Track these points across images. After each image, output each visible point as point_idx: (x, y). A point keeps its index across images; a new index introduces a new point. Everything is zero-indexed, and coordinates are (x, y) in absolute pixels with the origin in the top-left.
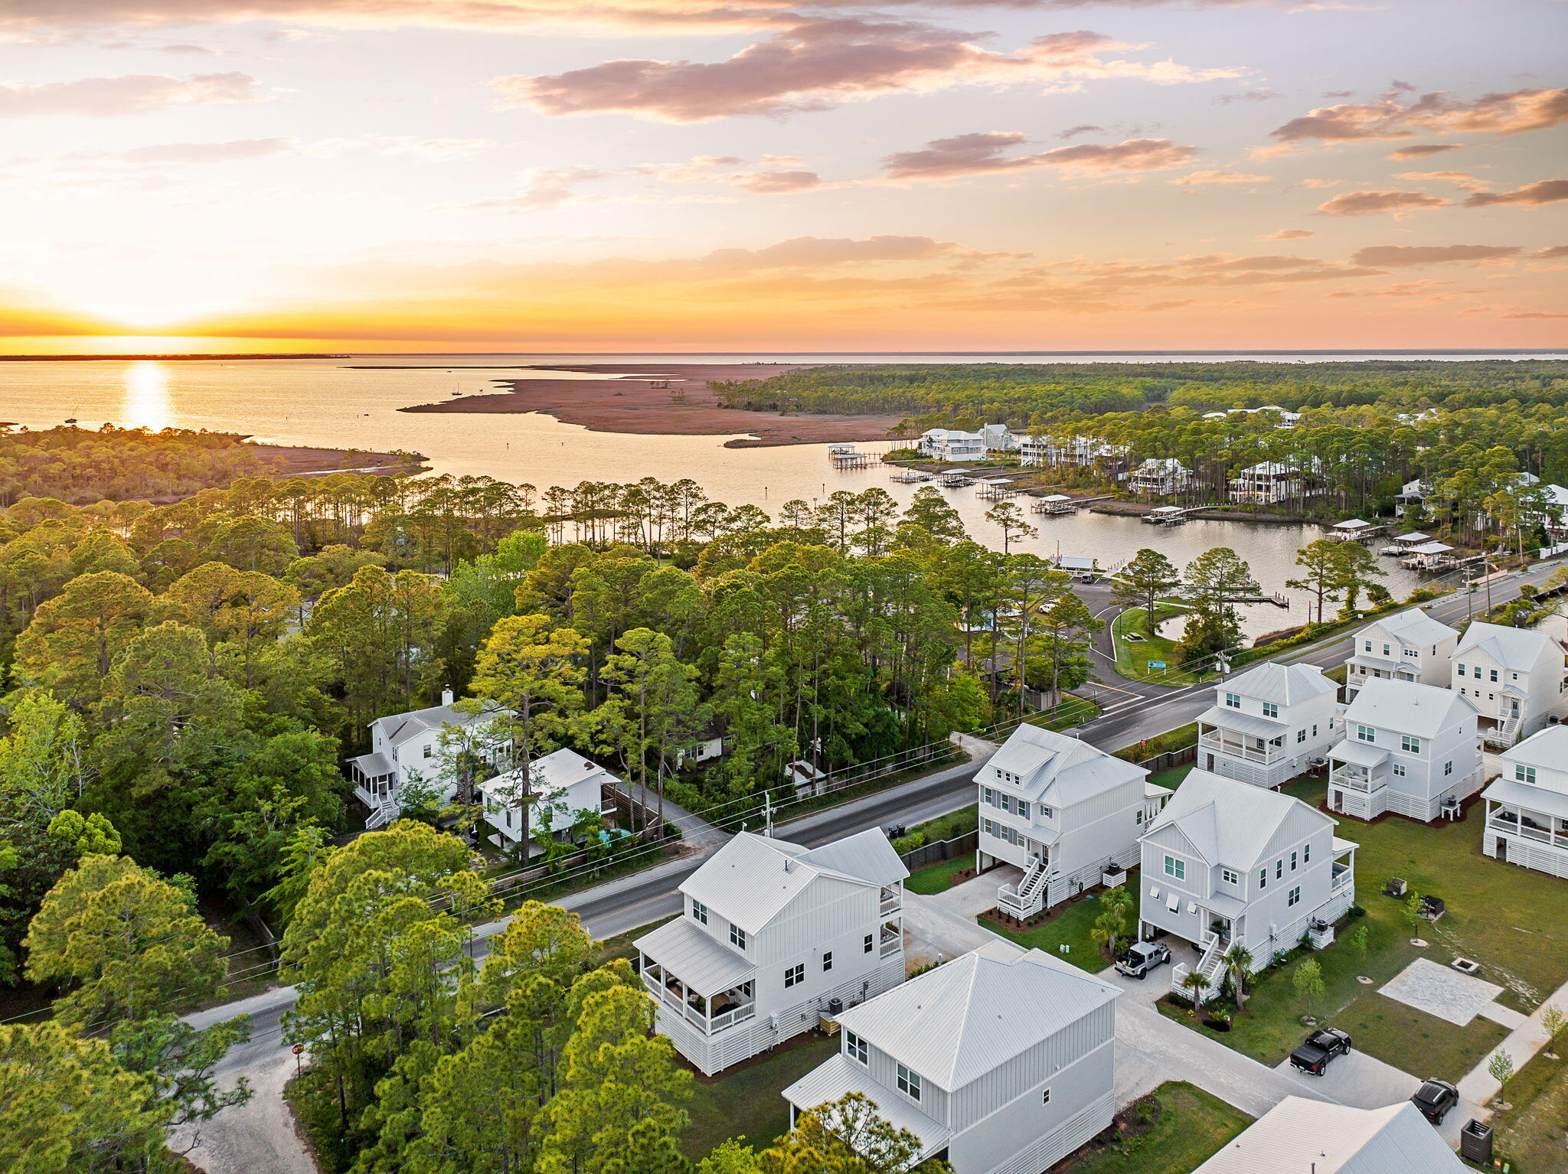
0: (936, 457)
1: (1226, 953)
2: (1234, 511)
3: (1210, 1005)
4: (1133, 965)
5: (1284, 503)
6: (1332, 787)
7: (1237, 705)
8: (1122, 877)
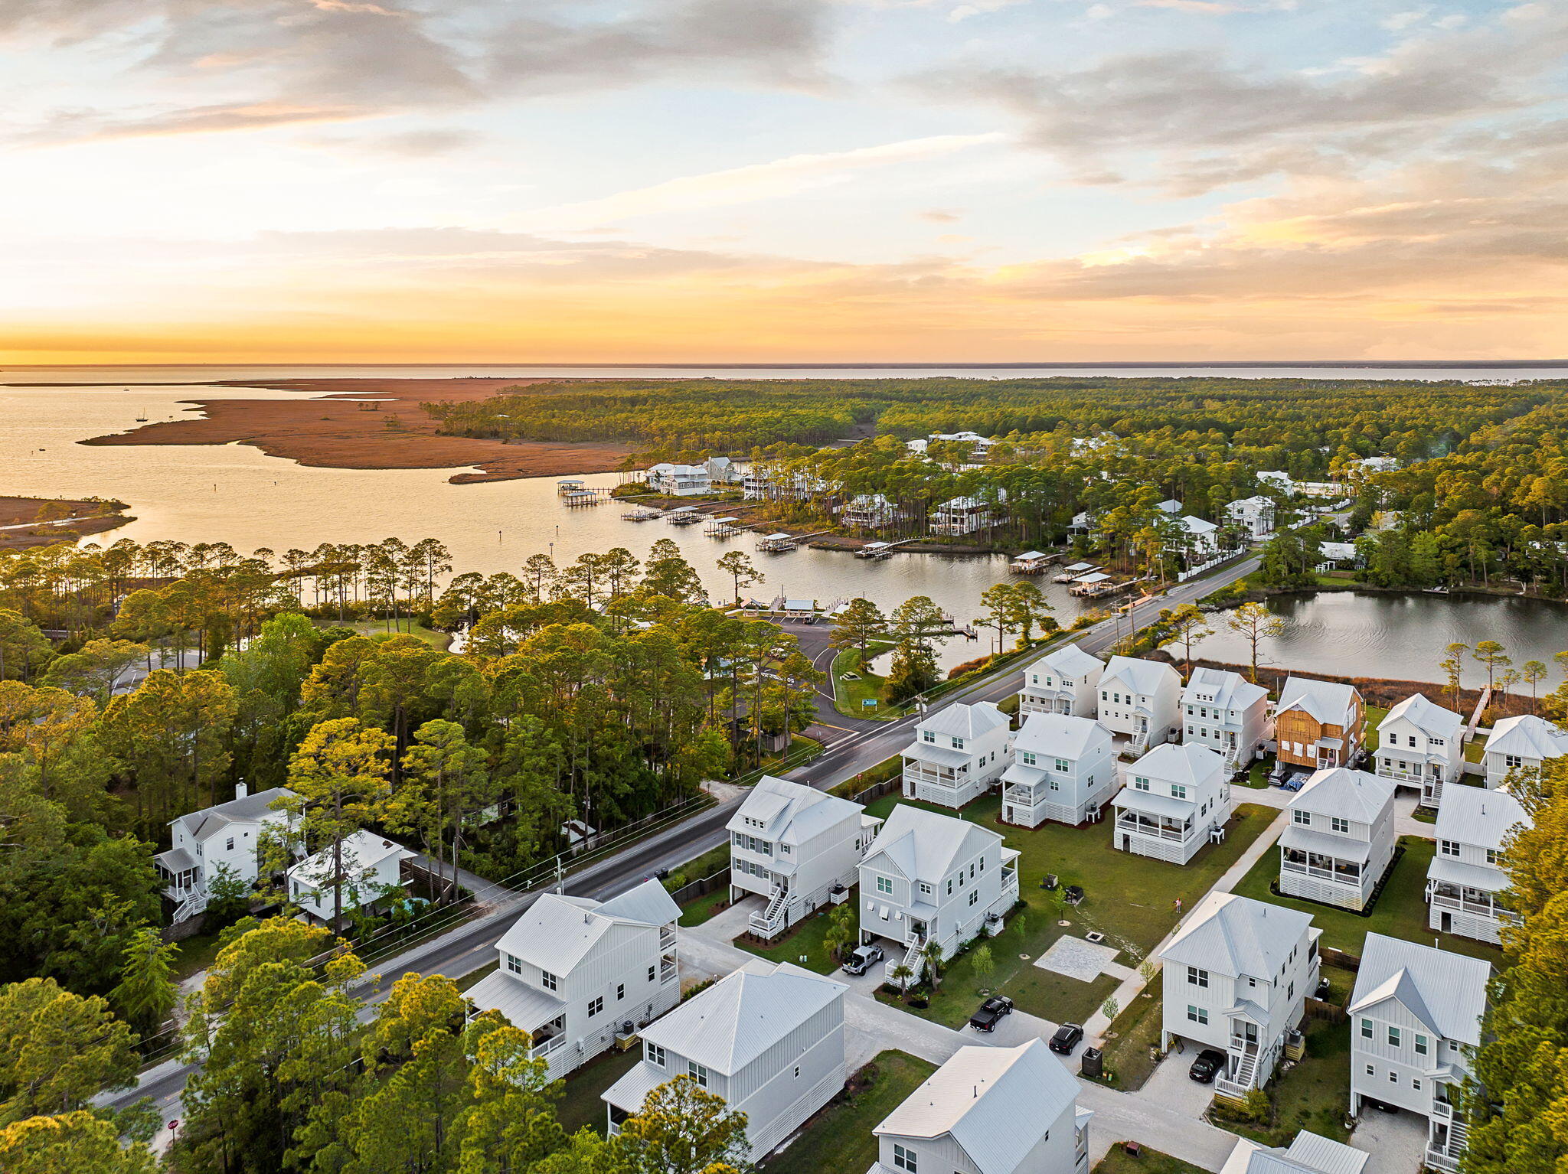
0: (664, 492)
1: (923, 949)
2: (934, 543)
3: (913, 989)
4: (855, 966)
6: (1005, 804)
7: (932, 740)
8: (845, 895)
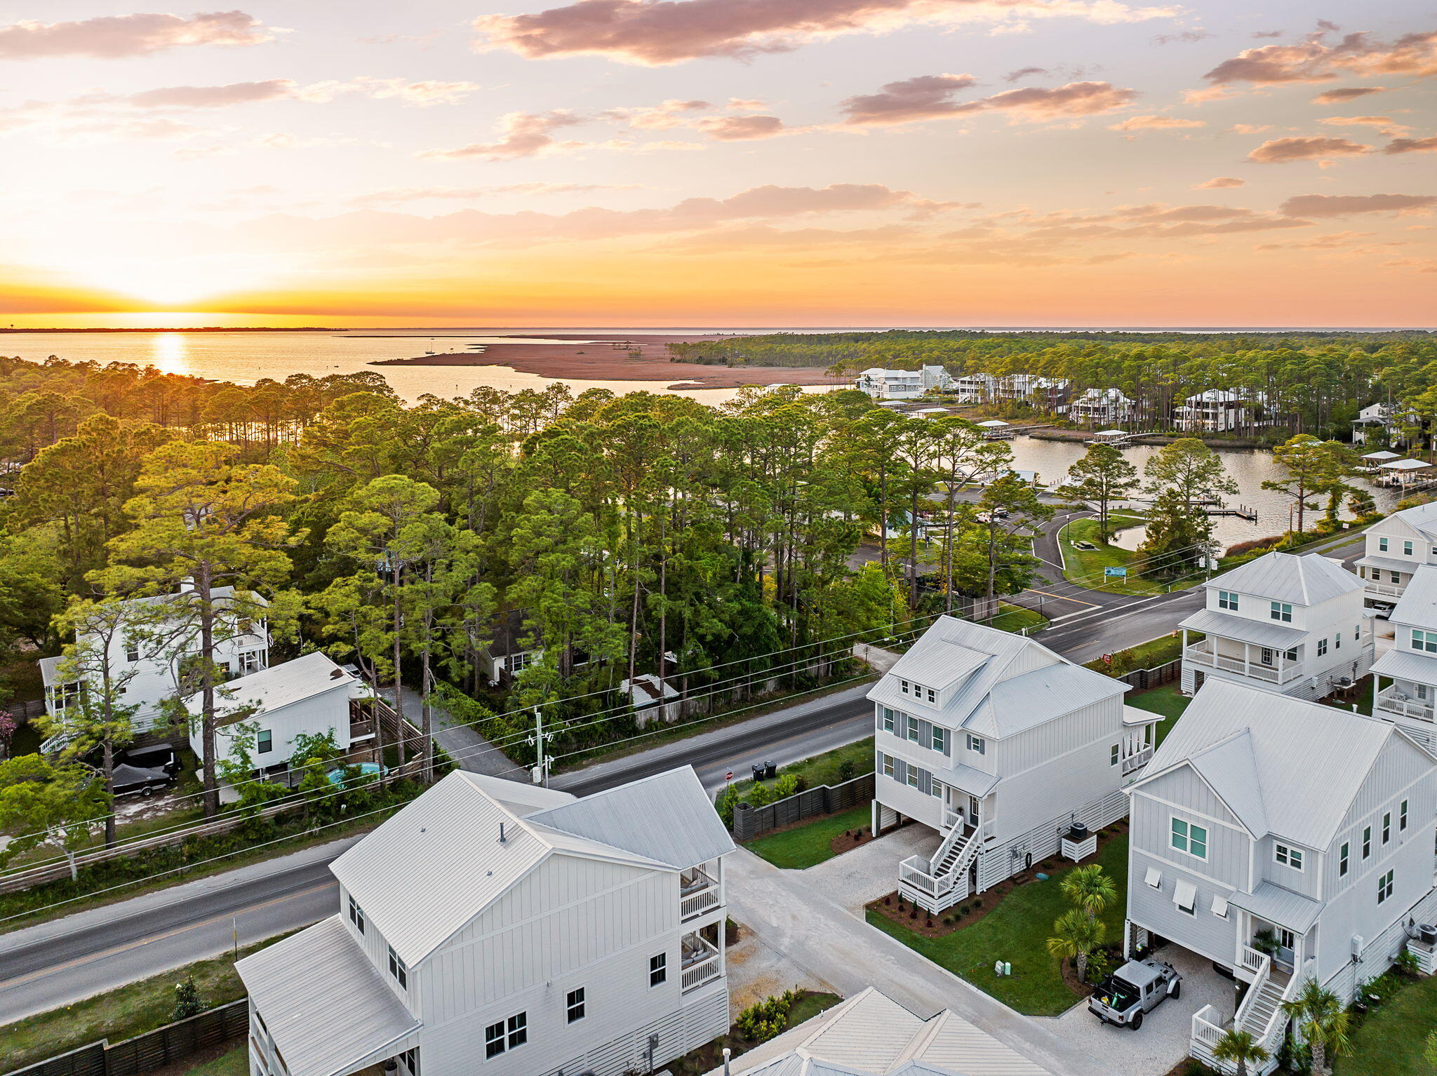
0: (874, 396)
4: (1120, 1006)
5: (1237, 430)
7: (1234, 606)
